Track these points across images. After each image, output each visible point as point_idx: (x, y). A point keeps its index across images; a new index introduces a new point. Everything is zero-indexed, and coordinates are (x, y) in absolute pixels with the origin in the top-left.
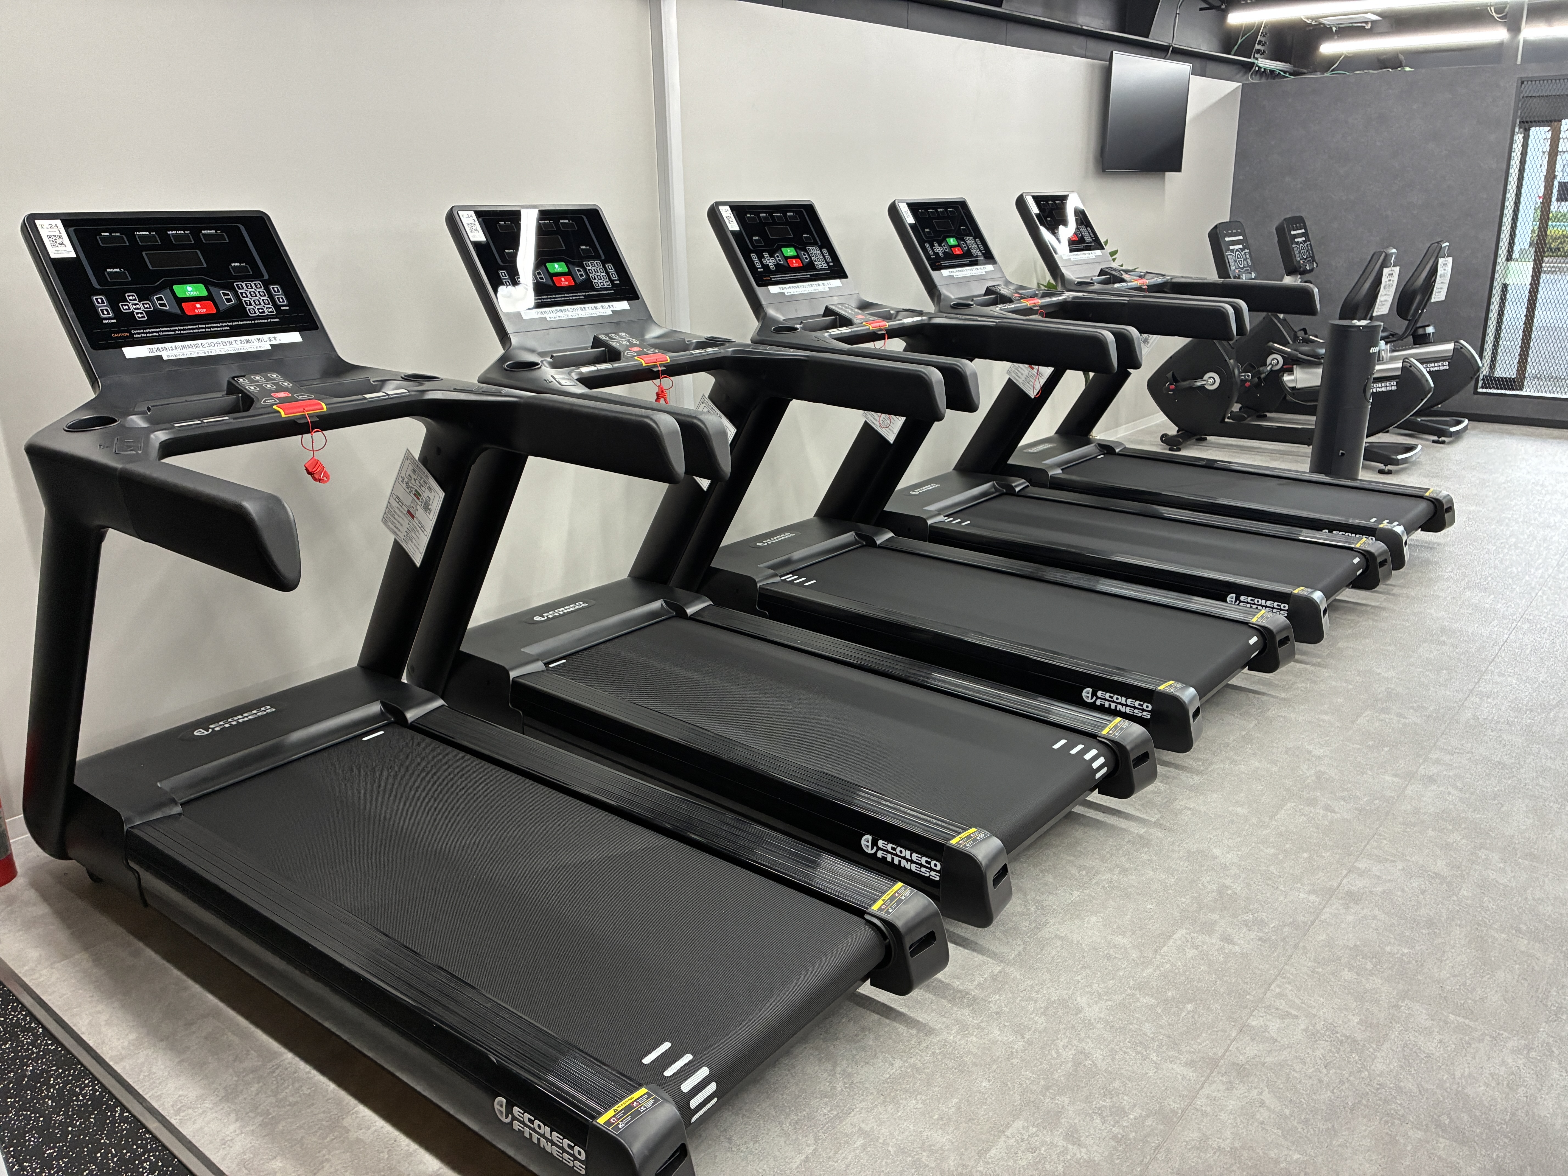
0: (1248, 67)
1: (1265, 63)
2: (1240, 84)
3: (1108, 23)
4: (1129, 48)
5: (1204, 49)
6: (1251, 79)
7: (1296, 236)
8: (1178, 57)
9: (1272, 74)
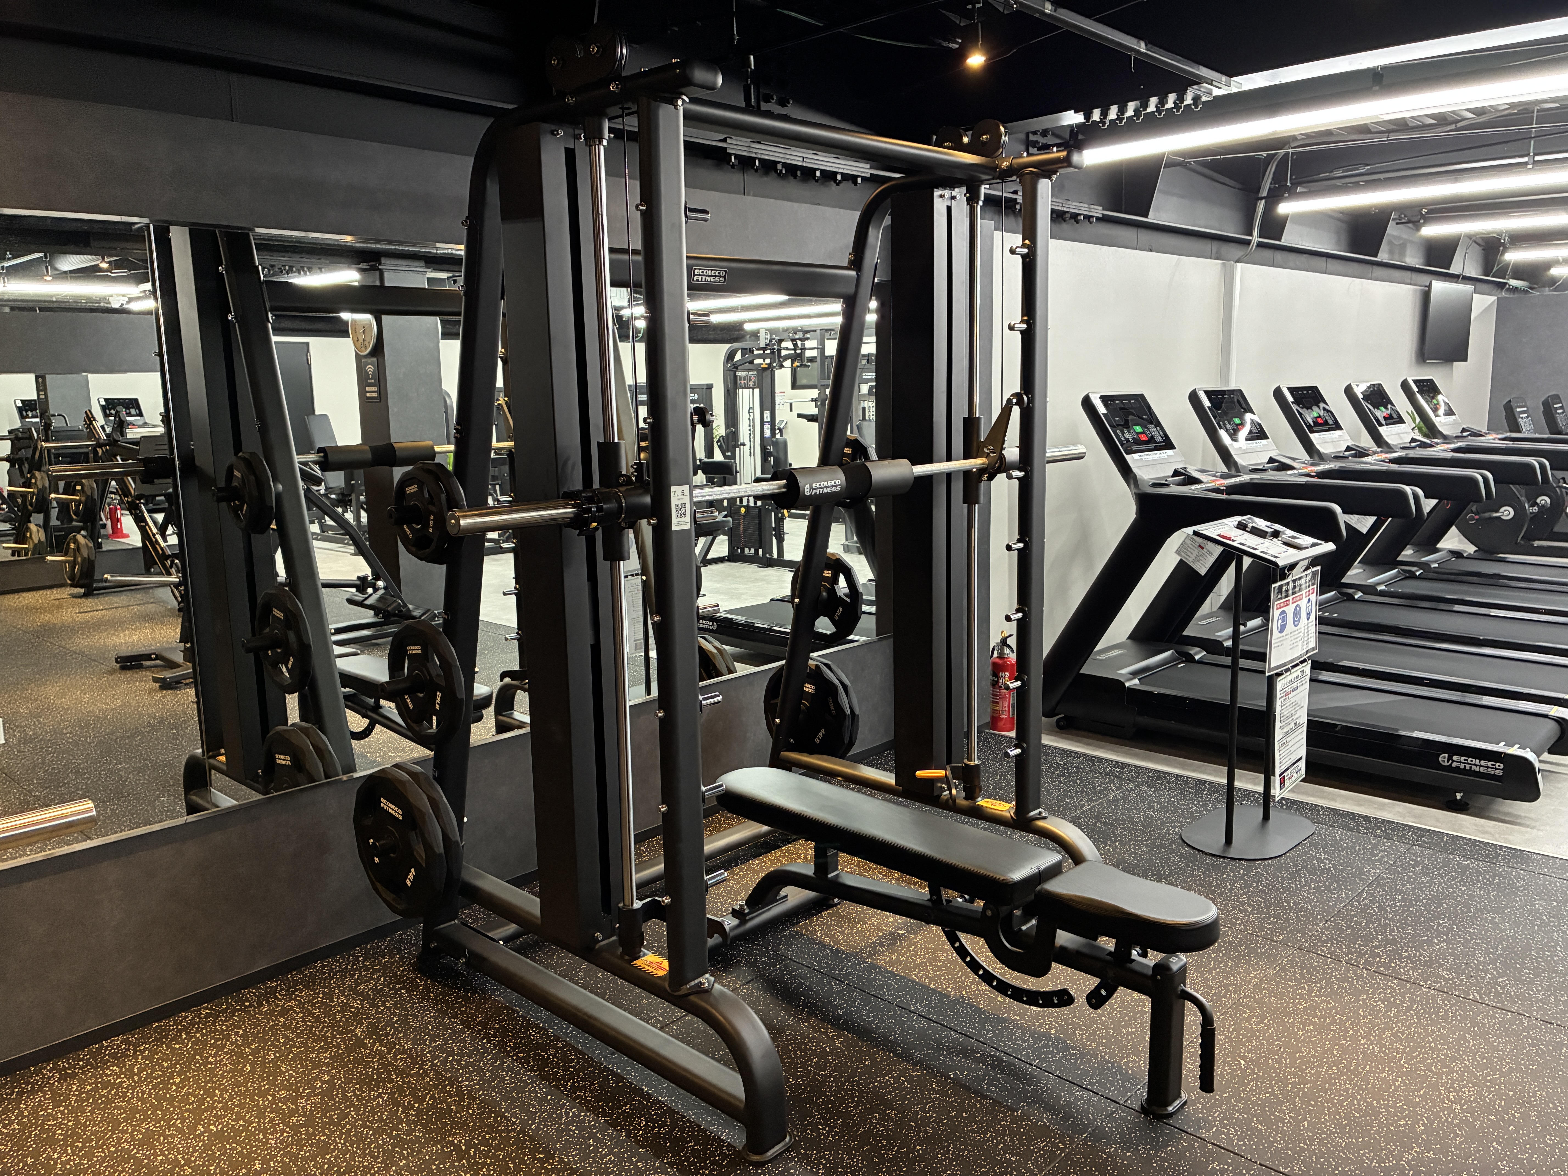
0: (1501, 286)
1: (1514, 283)
2: (1496, 298)
3: (1422, 261)
4: (1441, 278)
5: (1473, 274)
6: (1504, 294)
7: (1557, 409)
8: (1467, 282)
9: (1515, 289)
